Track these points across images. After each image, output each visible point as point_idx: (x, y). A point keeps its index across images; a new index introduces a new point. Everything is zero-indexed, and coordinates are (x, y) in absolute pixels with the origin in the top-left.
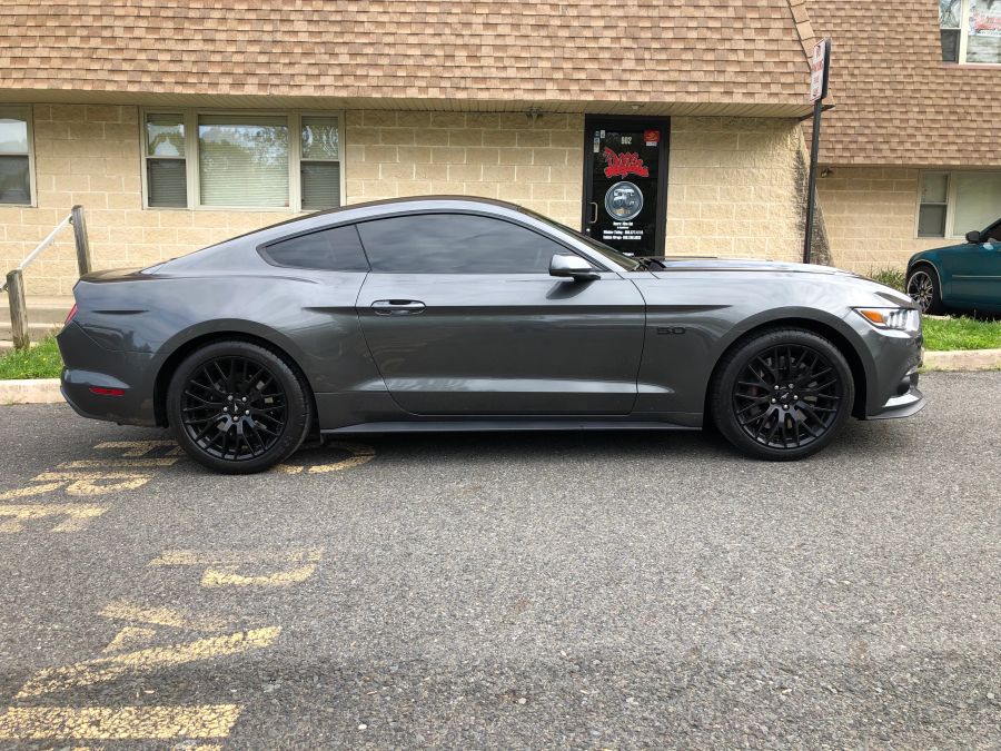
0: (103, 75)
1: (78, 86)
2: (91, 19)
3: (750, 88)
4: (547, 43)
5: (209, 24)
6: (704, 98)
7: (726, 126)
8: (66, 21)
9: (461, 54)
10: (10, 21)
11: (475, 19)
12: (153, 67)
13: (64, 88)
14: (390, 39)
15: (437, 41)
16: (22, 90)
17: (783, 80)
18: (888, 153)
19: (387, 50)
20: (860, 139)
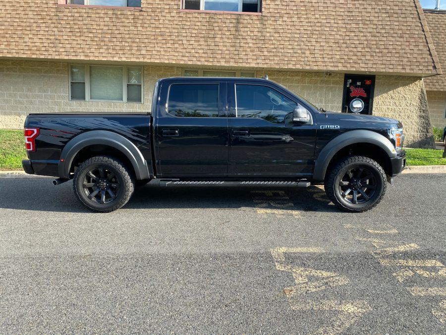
0: (180, 58)
1: (171, 61)
2: (174, 37)
3: (412, 67)
4: (338, 49)
5: (217, 40)
6: (395, 70)
7: (396, 79)
8: (166, 37)
9: (308, 52)
10: (145, 37)
11: (312, 40)
12: (197, 55)
13: (166, 62)
14: (282, 46)
15: (299, 47)
16: (151, 62)
17: (424, 64)
18: (438, 87)
19: (280, 50)
20: (428, 81)
